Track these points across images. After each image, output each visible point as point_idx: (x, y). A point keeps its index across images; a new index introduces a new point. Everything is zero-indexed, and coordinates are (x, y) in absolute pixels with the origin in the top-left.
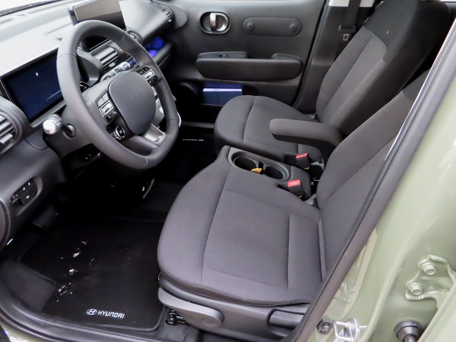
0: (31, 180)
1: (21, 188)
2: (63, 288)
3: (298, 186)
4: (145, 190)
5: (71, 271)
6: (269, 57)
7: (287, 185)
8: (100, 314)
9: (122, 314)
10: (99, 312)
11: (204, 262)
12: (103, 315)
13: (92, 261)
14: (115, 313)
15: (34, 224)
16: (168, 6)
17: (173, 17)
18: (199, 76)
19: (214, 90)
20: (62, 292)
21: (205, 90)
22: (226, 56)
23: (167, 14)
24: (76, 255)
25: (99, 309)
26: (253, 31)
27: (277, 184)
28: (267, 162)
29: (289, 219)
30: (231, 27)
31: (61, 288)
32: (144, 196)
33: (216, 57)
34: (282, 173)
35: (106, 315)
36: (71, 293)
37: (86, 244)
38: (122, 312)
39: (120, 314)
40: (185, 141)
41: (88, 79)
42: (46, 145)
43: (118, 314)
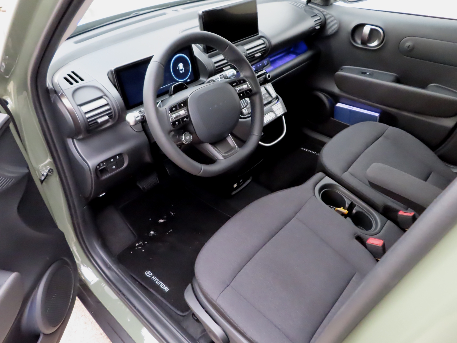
0: (120, 155)
1: (109, 159)
2: (140, 244)
3: (378, 247)
4: (237, 188)
5: (152, 232)
6: (424, 87)
7: (367, 239)
8: (153, 278)
9: (167, 288)
10: (153, 277)
11: (233, 280)
12: (155, 281)
13: (170, 231)
14: (163, 285)
15: (138, 184)
16: (321, 12)
17: (323, 25)
18: (336, 90)
19: (348, 107)
20: (139, 246)
21: (339, 105)
22: (370, 74)
23: (315, 21)
24: (161, 221)
25: (155, 274)
26: (410, 52)
27: (356, 235)
28: (360, 206)
29: (353, 277)
30: (384, 44)
31: (138, 243)
32: (234, 193)
33: (358, 74)
34: (372, 224)
35: (156, 282)
36: (143, 251)
37: (173, 215)
38: (169, 287)
39: (166, 287)
40: (303, 150)
41: (199, 78)
42: (142, 129)
43: (165, 286)
